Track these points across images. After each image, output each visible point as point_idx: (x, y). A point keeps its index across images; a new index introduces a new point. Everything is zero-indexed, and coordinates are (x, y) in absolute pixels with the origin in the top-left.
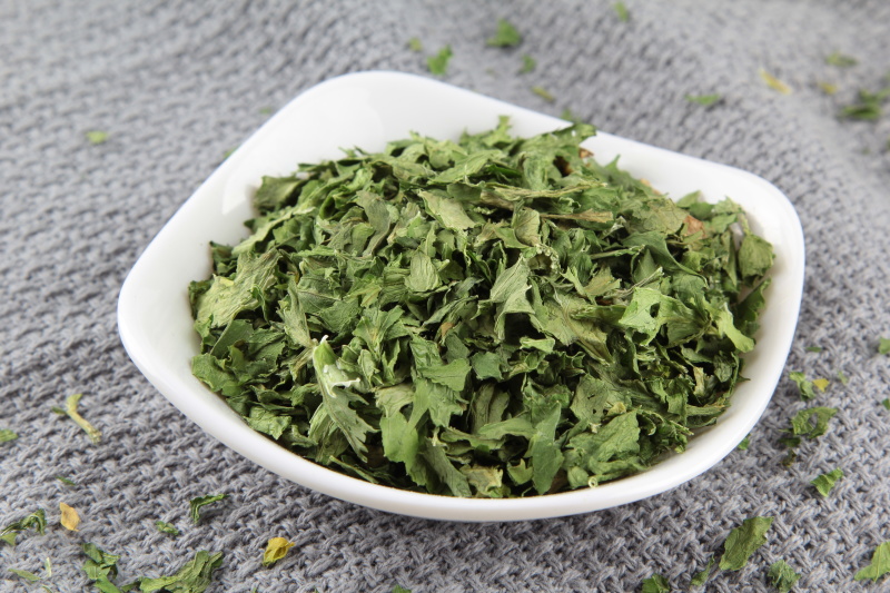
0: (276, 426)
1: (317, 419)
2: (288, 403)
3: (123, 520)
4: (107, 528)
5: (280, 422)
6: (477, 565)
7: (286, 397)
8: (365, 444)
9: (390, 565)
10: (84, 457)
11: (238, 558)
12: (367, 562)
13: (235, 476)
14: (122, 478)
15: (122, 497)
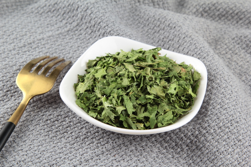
0: (95, 115)
1: (103, 113)
2: (97, 110)
3: (60, 133)
4: (56, 135)
5: (95, 114)
6: (138, 143)
7: (96, 109)
8: (114, 118)
9: (119, 143)
10: (50, 121)
11: (86, 141)
12: (114, 142)
13: (84, 124)
14: (59, 125)
15: (59, 129)
